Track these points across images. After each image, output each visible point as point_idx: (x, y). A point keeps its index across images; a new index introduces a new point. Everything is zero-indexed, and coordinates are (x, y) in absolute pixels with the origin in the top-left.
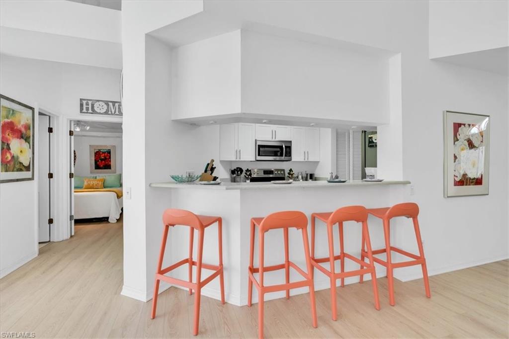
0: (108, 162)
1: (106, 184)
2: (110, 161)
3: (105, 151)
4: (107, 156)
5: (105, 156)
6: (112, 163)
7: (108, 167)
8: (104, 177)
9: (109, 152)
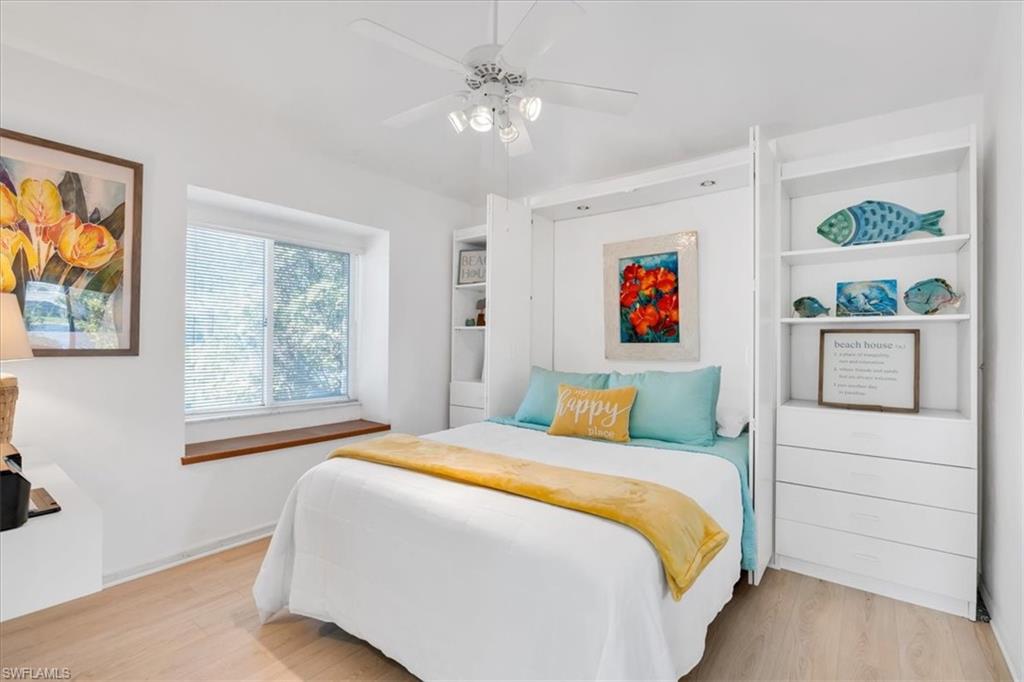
0: (666, 309)
1: (643, 422)
2: (676, 306)
3: (658, 260)
4: (665, 282)
5: (655, 285)
6: (684, 316)
7: (667, 330)
8: (637, 384)
9: (673, 268)
